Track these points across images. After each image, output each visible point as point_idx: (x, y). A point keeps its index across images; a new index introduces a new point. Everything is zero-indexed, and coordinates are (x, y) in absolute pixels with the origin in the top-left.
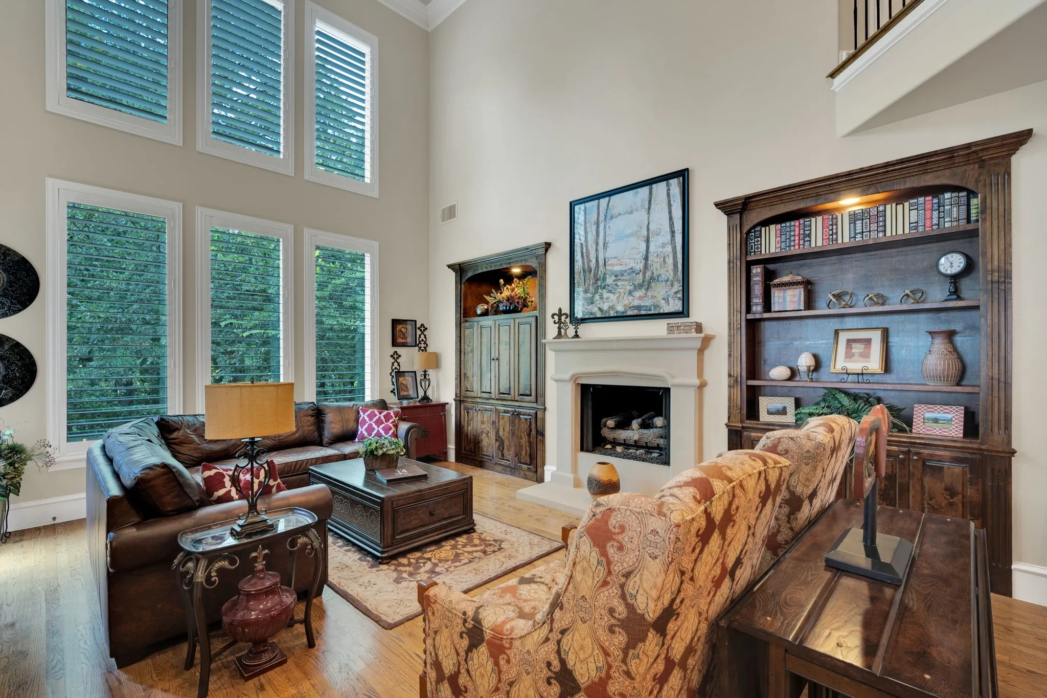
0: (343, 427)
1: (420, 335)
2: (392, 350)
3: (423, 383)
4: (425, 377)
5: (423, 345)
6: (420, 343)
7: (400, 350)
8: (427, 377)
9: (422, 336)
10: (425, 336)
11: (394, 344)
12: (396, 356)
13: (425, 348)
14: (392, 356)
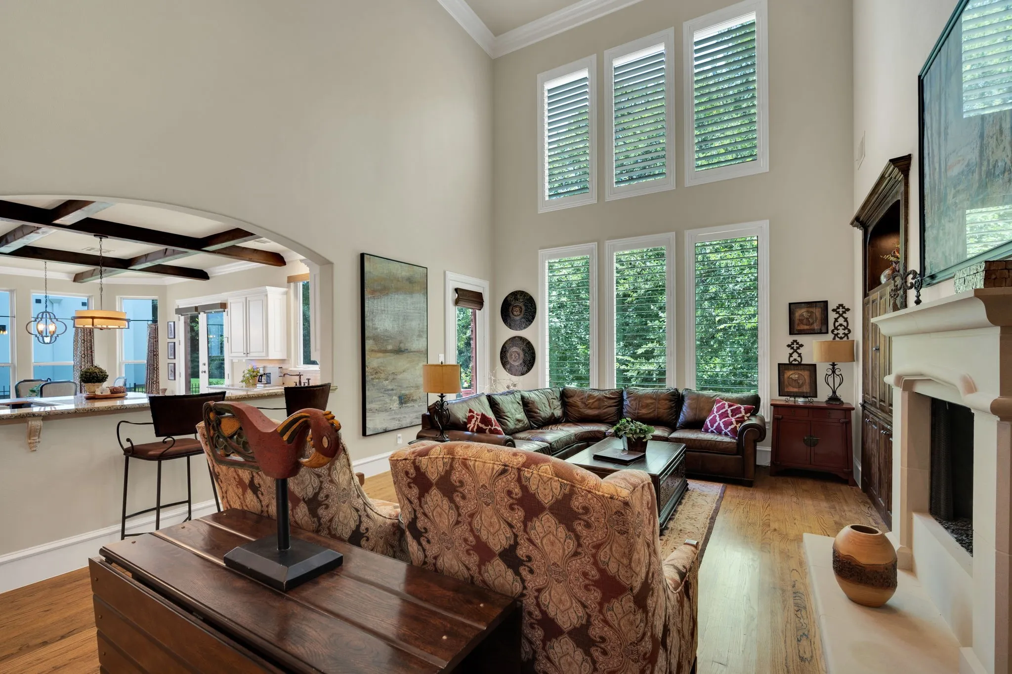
0: (695, 415)
1: (836, 320)
2: (790, 339)
3: (830, 380)
4: (834, 372)
5: (841, 332)
6: (836, 328)
7: (801, 339)
8: (837, 372)
9: (841, 320)
10: (846, 320)
11: (792, 332)
12: (795, 346)
13: (846, 335)
14: (789, 346)
